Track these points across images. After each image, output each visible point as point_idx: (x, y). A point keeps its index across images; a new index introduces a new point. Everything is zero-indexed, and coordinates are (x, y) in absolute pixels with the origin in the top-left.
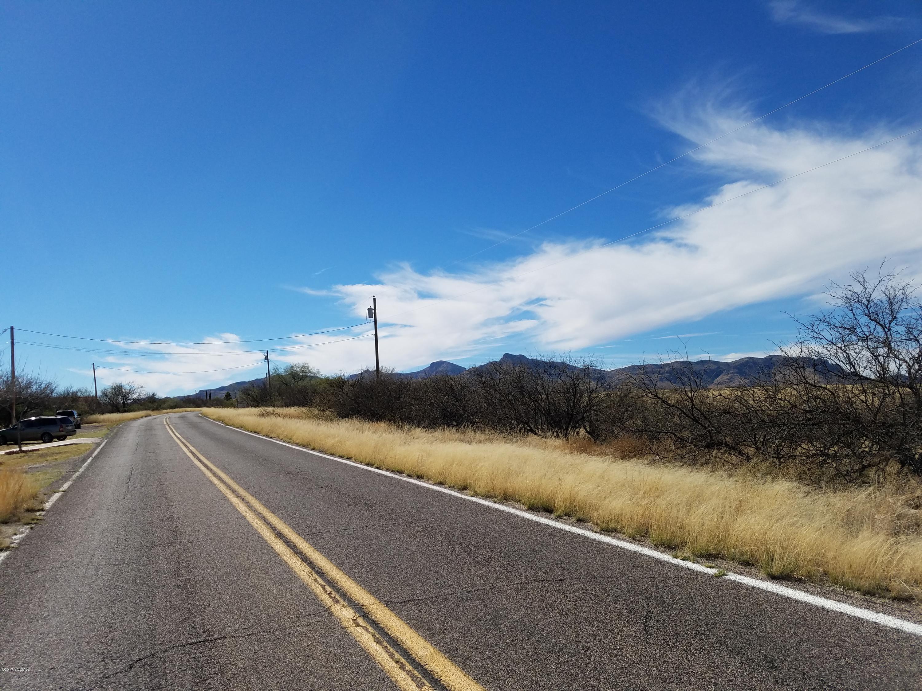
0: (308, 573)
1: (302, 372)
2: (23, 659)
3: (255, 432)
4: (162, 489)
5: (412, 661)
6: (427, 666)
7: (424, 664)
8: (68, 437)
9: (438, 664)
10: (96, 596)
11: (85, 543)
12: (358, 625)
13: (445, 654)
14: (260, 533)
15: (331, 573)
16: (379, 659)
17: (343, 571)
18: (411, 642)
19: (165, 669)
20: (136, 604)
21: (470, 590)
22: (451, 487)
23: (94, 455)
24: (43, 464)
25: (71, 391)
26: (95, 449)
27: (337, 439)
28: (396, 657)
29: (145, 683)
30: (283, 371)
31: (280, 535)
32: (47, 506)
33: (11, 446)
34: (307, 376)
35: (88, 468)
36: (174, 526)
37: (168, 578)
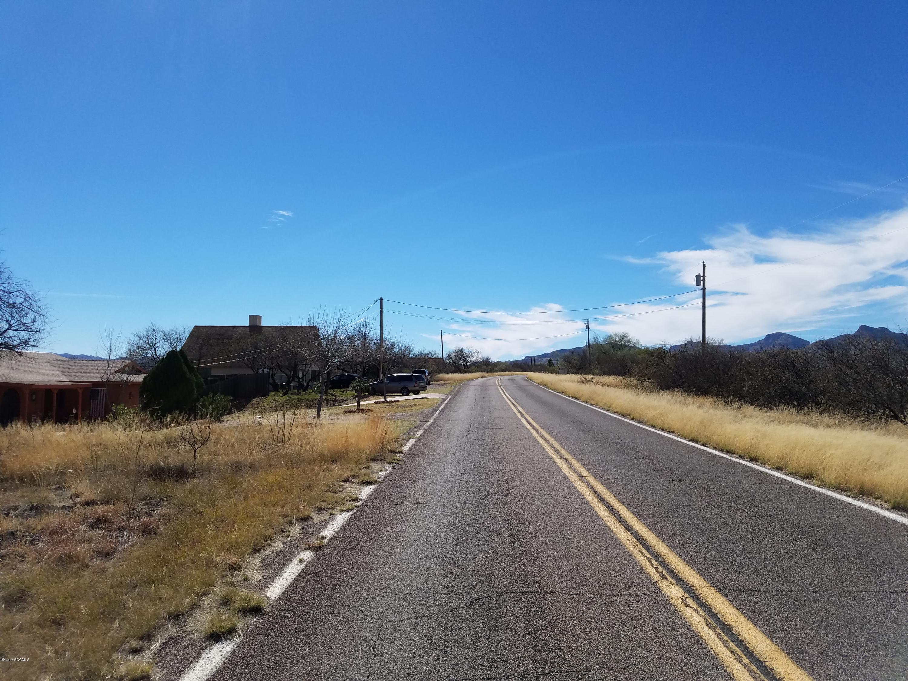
0: (633, 543)
1: (621, 342)
2: (385, 581)
3: (576, 398)
4: (496, 444)
5: (750, 654)
6: (767, 662)
7: (763, 660)
8: (421, 392)
9: (780, 663)
10: (443, 534)
11: (434, 484)
12: (687, 605)
13: (788, 654)
14: (583, 495)
15: (657, 548)
16: (711, 645)
17: (669, 547)
18: (747, 634)
19: (500, 612)
20: (476, 546)
21: (818, 590)
22: (791, 474)
23: (440, 409)
24: (402, 414)
25: (424, 353)
26: (441, 403)
27: (658, 411)
28: (731, 646)
29: (483, 622)
30: (603, 340)
31: (603, 501)
32: (405, 449)
33: (379, 397)
34: (626, 346)
35: (436, 420)
36: (506, 478)
37: (502, 526)
